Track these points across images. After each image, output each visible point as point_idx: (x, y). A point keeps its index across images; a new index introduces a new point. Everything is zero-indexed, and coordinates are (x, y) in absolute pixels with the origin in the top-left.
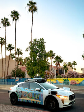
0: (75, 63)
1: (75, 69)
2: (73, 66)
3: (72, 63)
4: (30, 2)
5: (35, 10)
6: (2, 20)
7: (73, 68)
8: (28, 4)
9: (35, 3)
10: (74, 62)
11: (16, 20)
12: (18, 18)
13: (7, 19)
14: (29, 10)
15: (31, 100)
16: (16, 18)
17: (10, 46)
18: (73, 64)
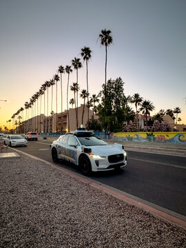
0: (177, 111)
1: (180, 120)
2: (175, 115)
3: (173, 110)
4: (103, 32)
5: (110, 40)
6: (73, 61)
7: (174, 118)
8: (100, 35)
9: (109, 32)
10: (177, 109)
11: (88, 59)
12: (90, 56)
13: (79, 60)
14: (102, 43)
15: (68, 158)
16: (88, 56)
17: (84, 92)
18: (175, 112)
